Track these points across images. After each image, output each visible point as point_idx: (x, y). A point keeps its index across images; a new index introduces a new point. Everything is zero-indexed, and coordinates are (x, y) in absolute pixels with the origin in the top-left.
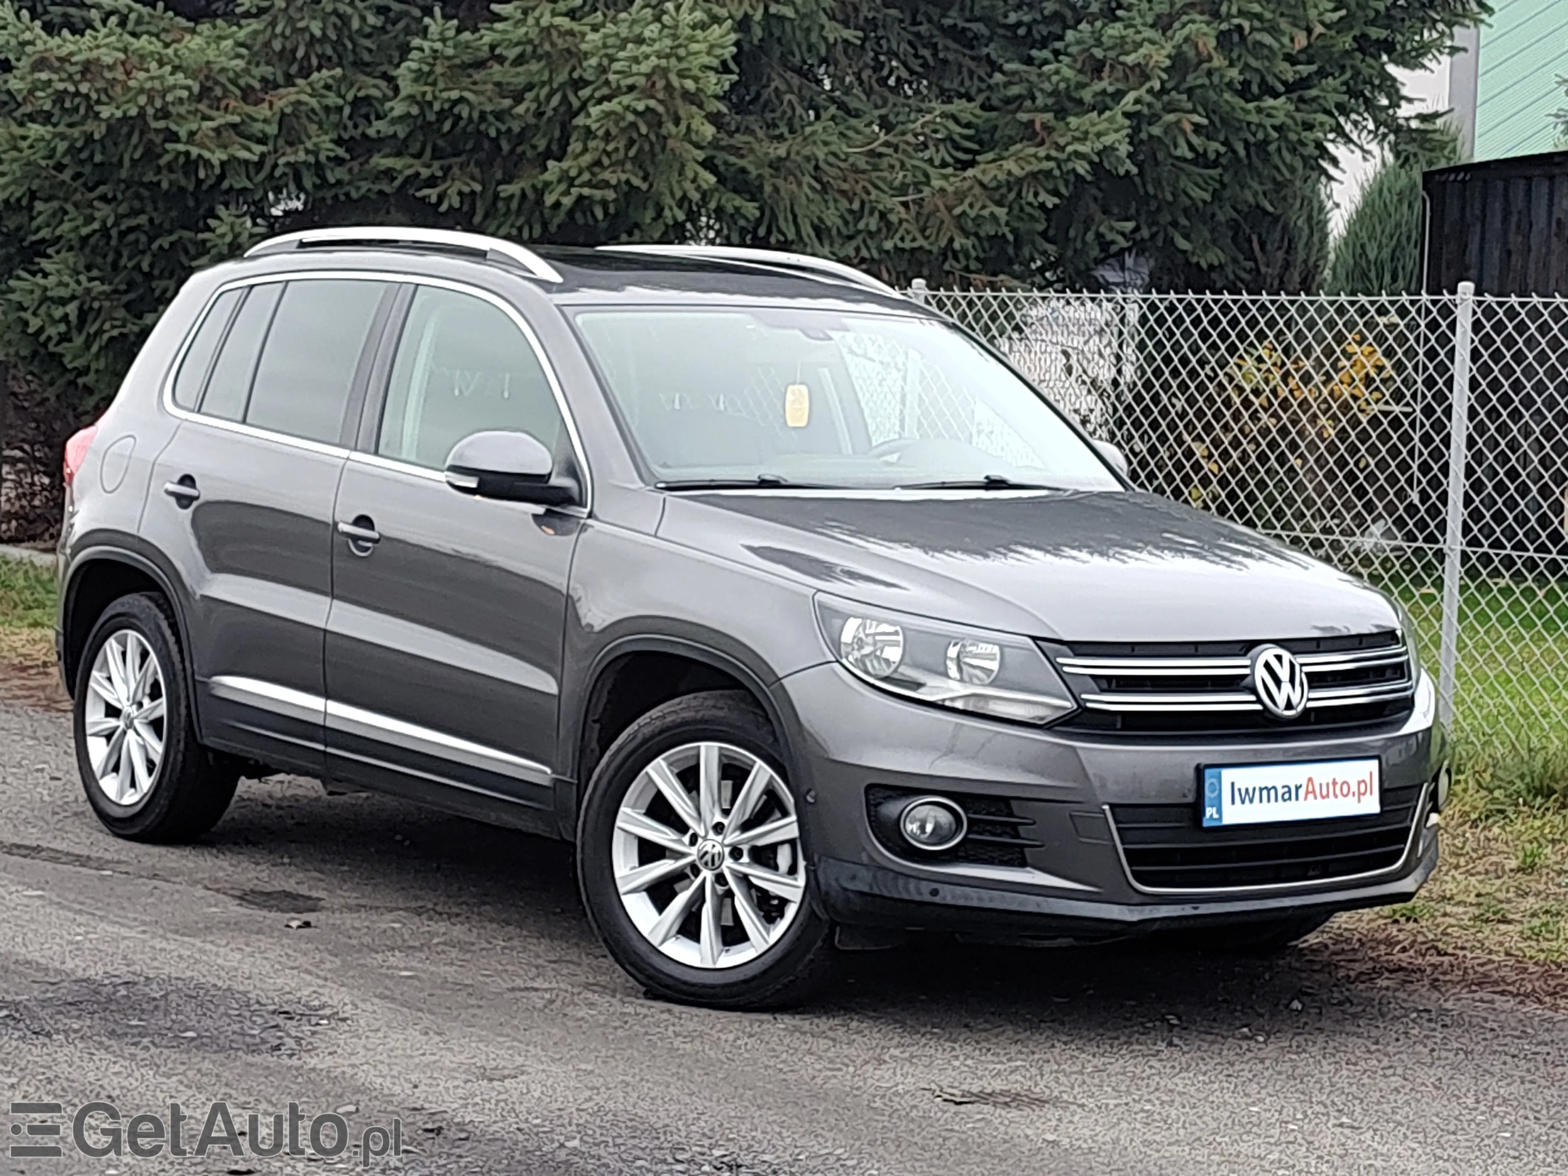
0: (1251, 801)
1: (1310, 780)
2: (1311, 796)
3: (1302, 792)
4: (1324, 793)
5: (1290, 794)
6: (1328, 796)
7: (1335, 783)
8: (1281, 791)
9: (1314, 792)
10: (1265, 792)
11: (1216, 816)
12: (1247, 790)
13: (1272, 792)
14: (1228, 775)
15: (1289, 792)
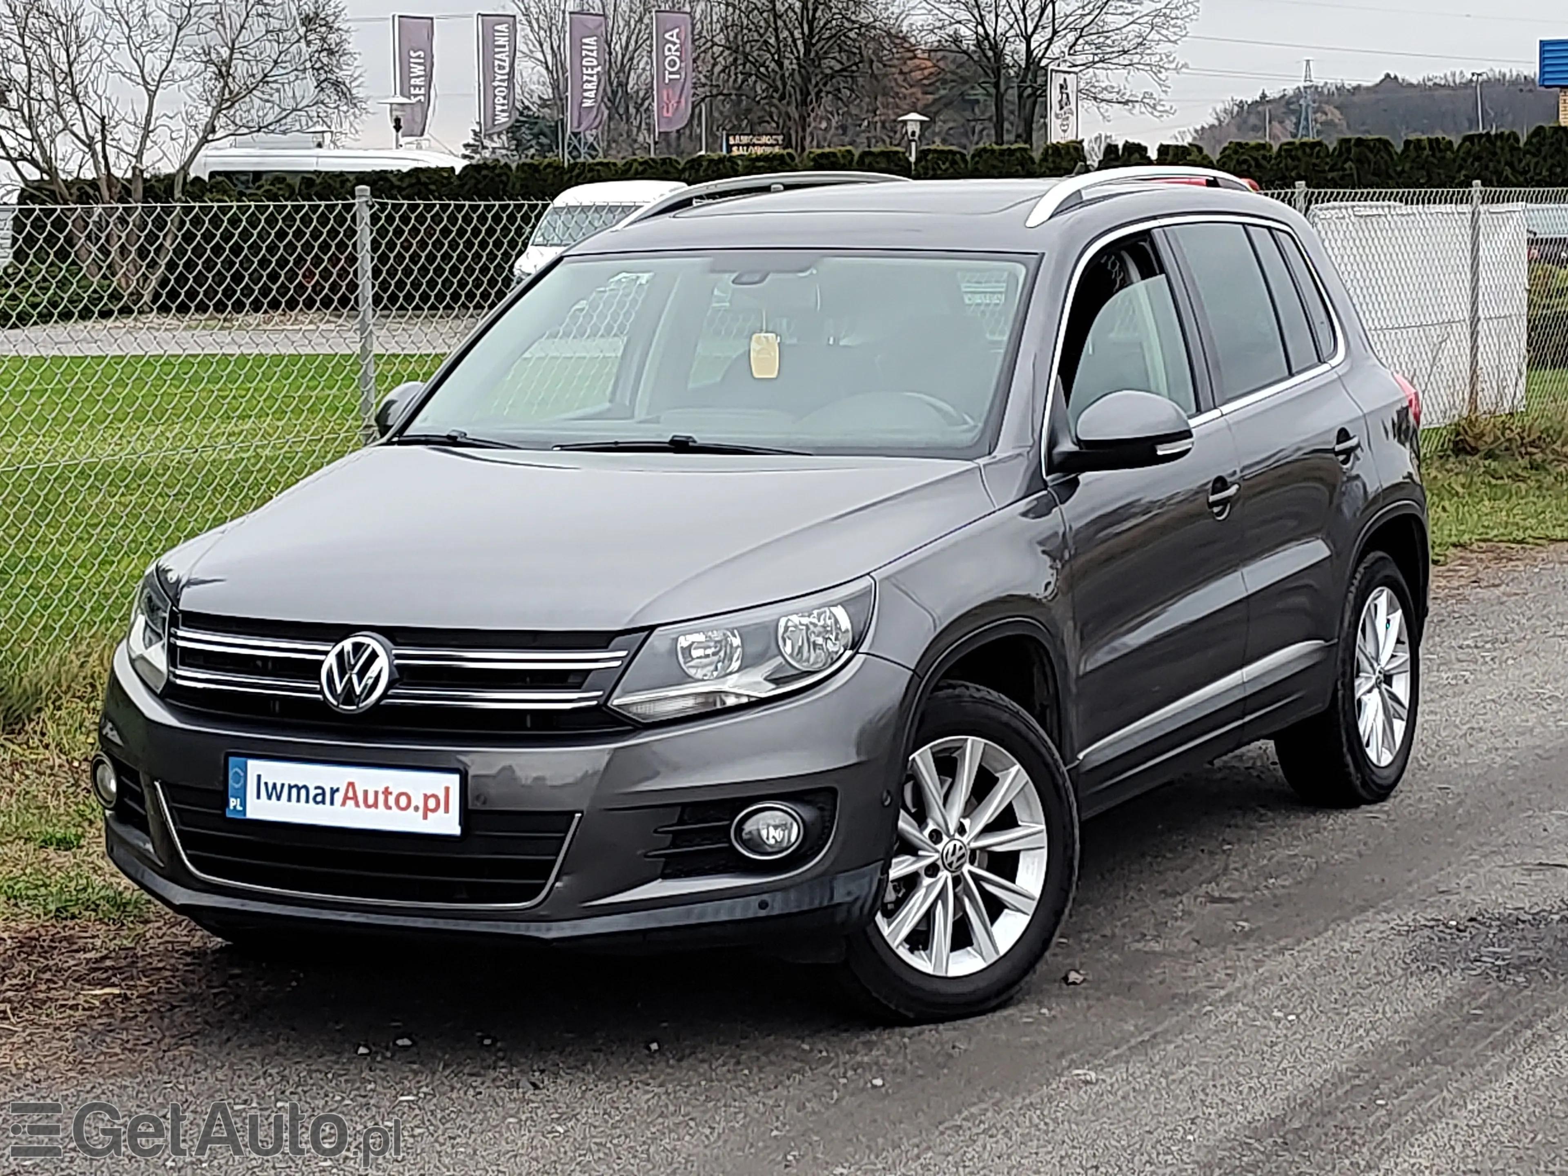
0: (279, 798)
1: (351, 784)
2: (351, 803)
3: (339, 797)
4: (371, 801)
5: (322, 796)
6: (375, 805)
7: (387, 792)
8: (312, 792)
9: (355, 798)
10: (294, 791)
11: (239, 808)
12: (274, 785)
13: (303, 792)
14: (255, 767)
15: (324, 794)
